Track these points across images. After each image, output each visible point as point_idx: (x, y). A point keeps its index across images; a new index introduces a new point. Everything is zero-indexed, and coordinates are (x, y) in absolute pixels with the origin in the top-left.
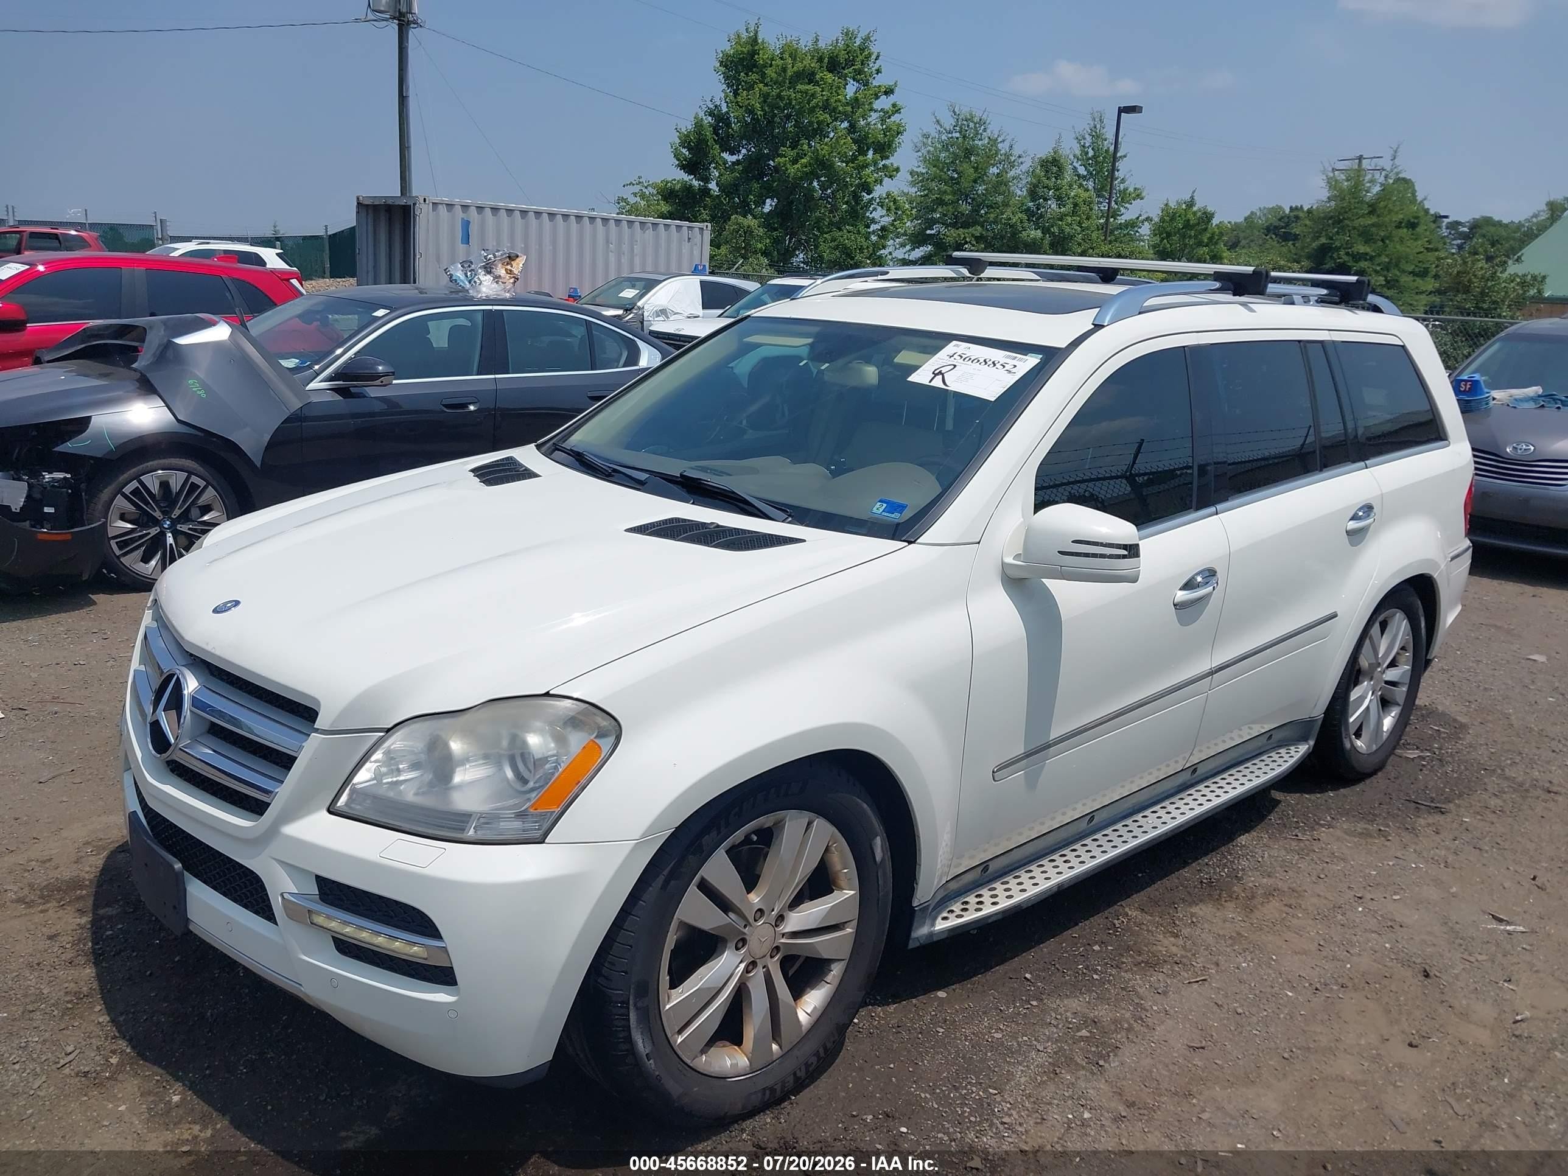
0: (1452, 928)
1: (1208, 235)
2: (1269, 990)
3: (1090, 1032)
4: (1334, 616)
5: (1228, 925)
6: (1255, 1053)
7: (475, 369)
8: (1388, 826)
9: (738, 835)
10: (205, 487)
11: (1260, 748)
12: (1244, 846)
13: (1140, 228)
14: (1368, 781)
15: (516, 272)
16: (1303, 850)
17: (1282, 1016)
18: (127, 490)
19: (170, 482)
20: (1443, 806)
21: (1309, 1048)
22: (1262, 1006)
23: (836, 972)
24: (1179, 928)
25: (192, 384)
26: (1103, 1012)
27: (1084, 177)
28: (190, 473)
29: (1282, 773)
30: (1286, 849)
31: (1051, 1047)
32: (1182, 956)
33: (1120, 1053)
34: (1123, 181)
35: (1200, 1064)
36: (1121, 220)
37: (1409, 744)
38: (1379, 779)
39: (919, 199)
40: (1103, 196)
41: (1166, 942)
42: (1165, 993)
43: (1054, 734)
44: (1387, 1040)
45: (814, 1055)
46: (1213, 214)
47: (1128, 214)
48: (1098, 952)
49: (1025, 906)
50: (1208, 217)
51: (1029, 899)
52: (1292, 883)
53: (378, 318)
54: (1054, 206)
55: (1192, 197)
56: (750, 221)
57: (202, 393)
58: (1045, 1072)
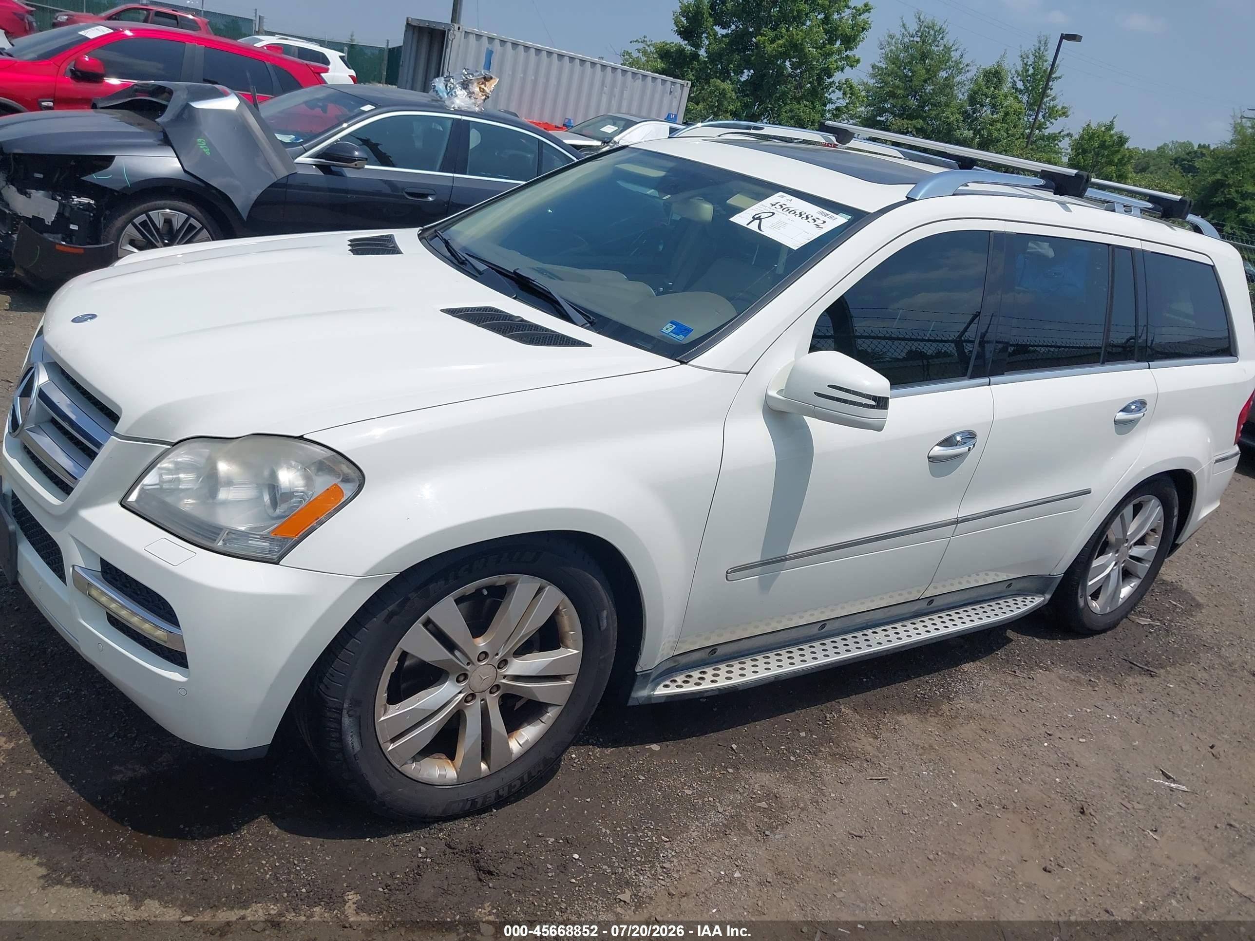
0: (1121, 776)
1: (1119, 157)
2: (938, 798)
3: (769, 804)
4: (1088, 492)
5: (924, 736)
6: (905, 849)
7: (438, 167)
8: (1099, 678)
9: (469, 588)
10: (201, 229)
11: (1001, 592)
12: (965, 672)
13: (1060, 141)
14: (1096, 637)
15: (488, 91)
16: (1016, 685)
17: (941, 822)
18: (138, 221)
19: (173, 220)
20: (1155, 670)
21: (954, 854)
22: (926, 811)
23: (551, 715)
24: (880, 731)
25: (201, 143)
26: (787, 791)
27: (1021, 91)
28: (190, 215)
29: (1012, 618)
30: (1001, 681)
31: (730, 811)
32: (874, 756)
33: (787, 827)
34: (1054, 99)
35: (852, 849)
36: (1046, 132)
37: (1144, 612)
38: (1106, 639)
39: (875, 89)
40: (1033, 110)
41: (864, 741)
42: (846, 784)
43: (792, 550)
44: (1025, 861)
45: (519, 779)
46: (1128, 139)
47: (1052, 128)
48: (803, 738)
49: (741, 688)
50: (1122, 141)
51: (745, 683)
52: (995, 712)
53: (364, 112)
54: (989, 112)
55: (1112, 122)
56: (727, 86)
57: (207, 151)
58: (717, 831)
